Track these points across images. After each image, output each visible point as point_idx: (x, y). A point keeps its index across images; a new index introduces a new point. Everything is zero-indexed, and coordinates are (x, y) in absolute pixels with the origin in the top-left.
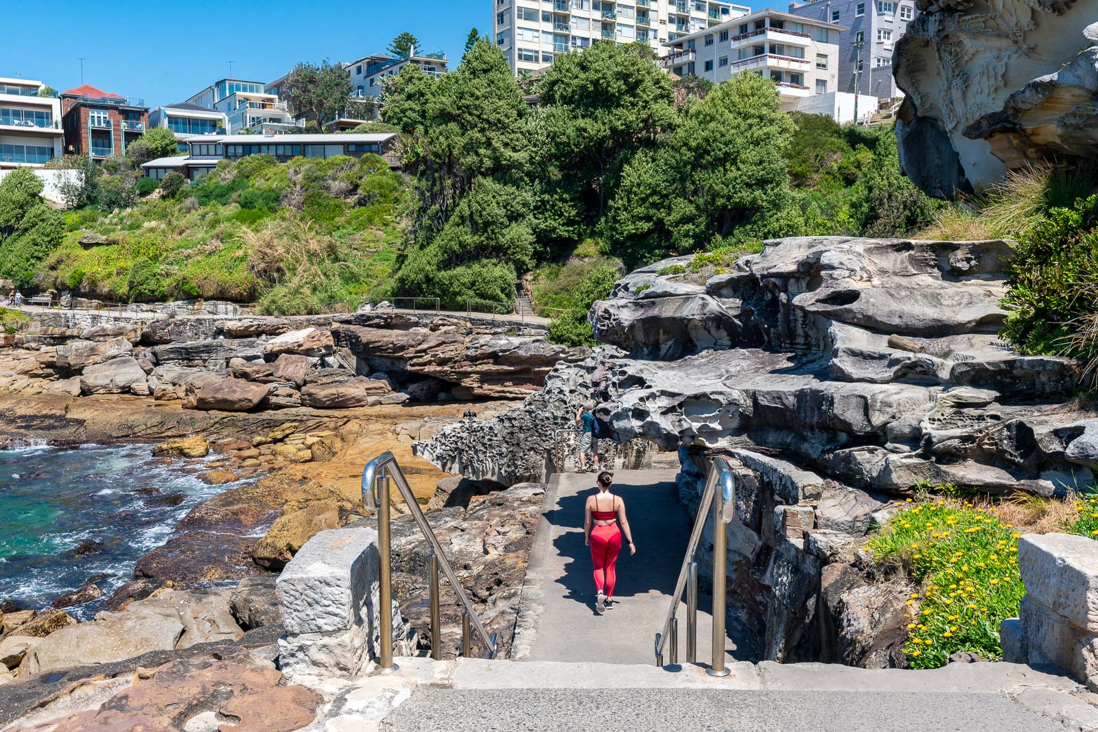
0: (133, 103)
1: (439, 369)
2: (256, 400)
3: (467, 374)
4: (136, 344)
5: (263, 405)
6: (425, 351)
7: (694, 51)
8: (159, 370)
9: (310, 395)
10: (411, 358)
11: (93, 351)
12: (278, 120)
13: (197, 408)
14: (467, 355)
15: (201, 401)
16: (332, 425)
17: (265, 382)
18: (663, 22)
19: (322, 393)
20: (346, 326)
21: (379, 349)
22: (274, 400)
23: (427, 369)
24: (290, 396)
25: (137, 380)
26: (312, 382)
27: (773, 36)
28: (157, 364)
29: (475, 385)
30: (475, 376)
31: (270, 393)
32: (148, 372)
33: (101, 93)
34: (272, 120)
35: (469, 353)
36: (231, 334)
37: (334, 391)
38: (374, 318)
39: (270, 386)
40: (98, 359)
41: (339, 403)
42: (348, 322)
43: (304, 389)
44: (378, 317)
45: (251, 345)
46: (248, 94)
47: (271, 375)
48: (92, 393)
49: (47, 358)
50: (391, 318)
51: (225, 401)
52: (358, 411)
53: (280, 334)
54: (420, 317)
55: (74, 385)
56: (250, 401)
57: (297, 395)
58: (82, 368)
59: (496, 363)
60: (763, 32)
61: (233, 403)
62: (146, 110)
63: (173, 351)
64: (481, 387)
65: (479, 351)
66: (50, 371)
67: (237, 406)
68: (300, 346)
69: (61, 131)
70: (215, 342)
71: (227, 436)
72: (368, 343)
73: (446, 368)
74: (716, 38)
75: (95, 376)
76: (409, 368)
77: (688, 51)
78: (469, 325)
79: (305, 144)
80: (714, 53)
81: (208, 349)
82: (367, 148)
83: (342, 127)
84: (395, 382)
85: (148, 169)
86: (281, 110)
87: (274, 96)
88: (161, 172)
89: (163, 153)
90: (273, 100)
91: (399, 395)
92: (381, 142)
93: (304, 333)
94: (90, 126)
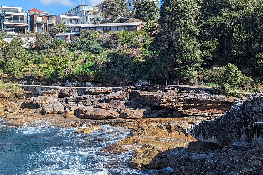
1: (170, 105)
4: (59, 97)
6: (164, 98)
8: (69, 106)
17: (108, 110)
19: (128, 113)
22: (111, 116)
23: (166, 105)
25: (61, 109)
26: (123, 109)
28: (67, 103)
32: (64, 106)
35: (181, 99)
36: (92, 93)
37: (132, 112)
38: (143, 87)
42: (133, 89)
43: (121, 112)
47: (109, 107)
48: (46, 113)
49: (30, 102)
50: (149, 87)
51: (95, 116)
53: (109, 93)
54: (160, 87)
56: (104, 116)
57: (118, 114)
58: (42, 105)
61: (98, 116)
64: (185, 112)
65: (184, 99)
68: (118, 97)
70: (87, 96)
73: (173, 105)
78: (179, 89)
79: (111, 27)
81: (85, 98)
82: (132, 27)
83: (121, 21)
84: (152, 110)
85: (57, 36)
86: (100, 15)
87: (97, 10)
88: (62, 38)
89: (62, 31)
90: (97, 12)
91: (155, 114)
92: (138, 25)
93: (119, 92)
94: (37, 22)
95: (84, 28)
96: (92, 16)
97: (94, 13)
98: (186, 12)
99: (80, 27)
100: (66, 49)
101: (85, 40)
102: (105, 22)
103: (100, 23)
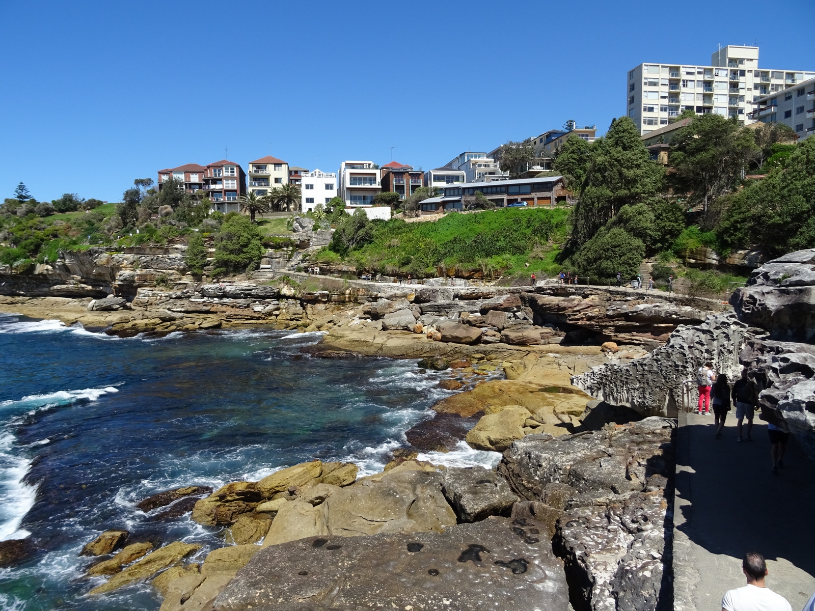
0: (416, 169)
1: (588, 323)
2: (474, 337)
3: (606, 327)
4: (411, 302)
5: (478, 341)
6: (578, 311)
7: (776, 105)
8: (423, 318)
9: (506, 336)
10: (569, 315)
11: (390, 306)
12: (494, 173)
13: (441, 341)
14: (607, 315)
15: (443, 337)
16: (519, 356)
17: (480, 327)
18: (750, 89)
19: (513, 335)
20: (529, 294)
21: (550, 309)
22: (485, 338)
23: (580, 323)
24: (494, 336)
25: (411, 323)
26: (508, 328)
28: (422, 314)
29: (612, 334)
30: (612, 328)
31: (483, 334)
32: (417, 319)
33: (400, 165)
34: (490, 173)
35: (609, 313)
36: (462, 298)
37: (520, 334)
38: (546, 289)
39: (483, 329)
40: (391, 310)
41: (523, 343)
42: (531, 291)
43: (503, 332)
44: (549, 289)
45: (473, 304)
46: (477, 159)
47: (484, 322)
48: (388, 329)
49: (367, 309)
50: (557, 289)
51: (457, 337)
52: (535, 348)
53: (490, 298)
54: (577, 289)
55: (379, 324)
56: (471, 338)
57: (498, 335)
58: (384, 315)
59: (626, 320)
61: (462, 339)
62: (423, 172)
63: (431, 306)
64: (616, 336)
65: (616, 312)
66: (368, 316)
67: (463, 341)
68: (501, 305)
69: (380, 187)
70: (453, 302)
71: (457, 358)
72: (543, 305)
73: (593, 323)
74: (794, 95)
75: (389, 320)
76: (568, 322)
77: (771, 106)
78: (609, 295)
79: (508, 185)
80: (793, 105)
81: (449, 306)
82: (545, 186)
83: (530, 175)
86: (495, 167)
87: (491, 159)
88: (429, 206)
90: (491, 162)
92: (554, 182)
93: (505, 297)
94: (394, 183)
97: (487, 164)
103: (493, 180)
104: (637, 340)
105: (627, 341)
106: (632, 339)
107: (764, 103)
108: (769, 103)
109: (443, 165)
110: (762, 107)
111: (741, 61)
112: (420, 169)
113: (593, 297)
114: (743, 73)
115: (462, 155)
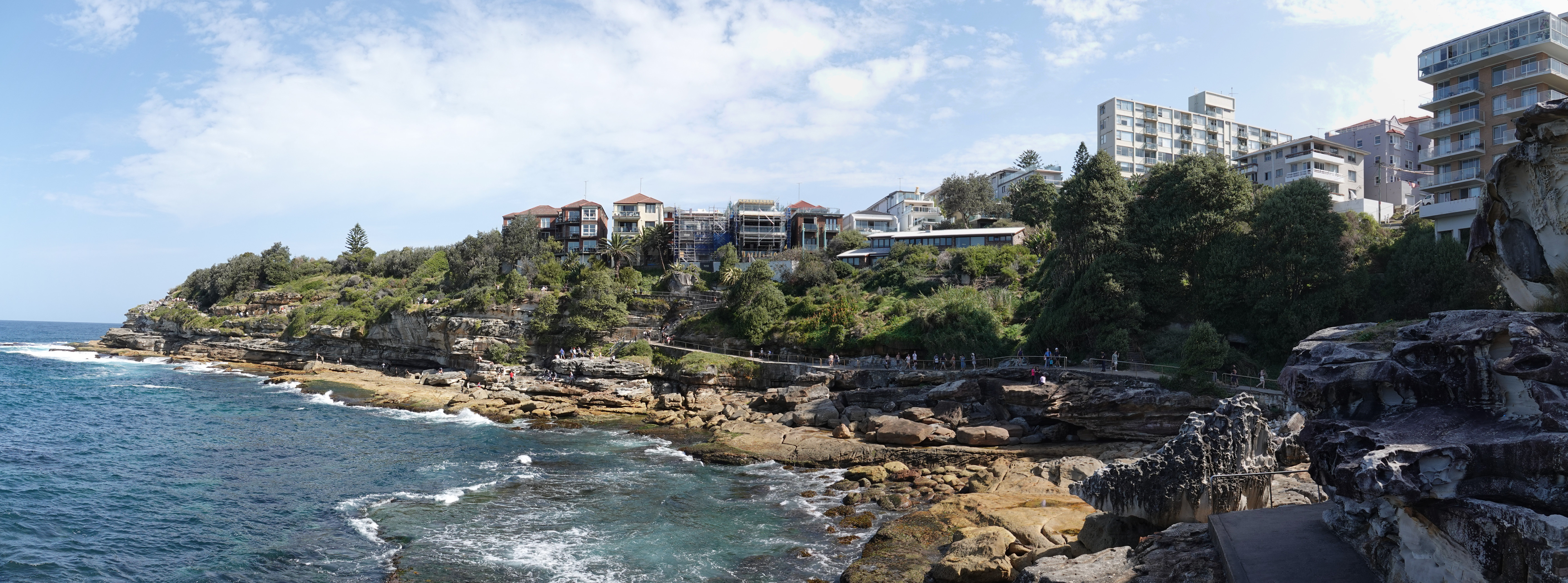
0: (831, 212)
2: (923, 438)
4: (832, 390)
5: (927, 442)
9: (962, 434)
10: (1044, 406)
11: (803, 394)
12: (933, 222)
15: (879, 436)
16: (983, 460)
17: (929, 423)
18: (1228, 143)
19: (973, 433)
20: (990, 379)
21: (1018, 398)
22: (936, 438)
23: (1057, 415)
24: (947, 434)
25: (832, 417)
26: (964, 424)
27: (1317, 156)
28: (846, 405)
29: (1098, 429)
30: (1097, 421)
31: (933, 432)
32: (840, 412)
34: (930, 220)
35: (1092, 402)
36: (901, 384)
37: (982, 432)
39: (933, 426)
40: (805, 399)
43: (958, 429)
44: (1015, 373)
45: (916, 393)
46: (913, 201)
47: (932, 417)
48: (801, 426)
51: (898, 437)
53: (938, 384)
55: (788, 418)
56: (918, 438)
57: (952, 433)
58: (795, 406)
59: (1114, 410)
60: (1310, 152)
62: (842, 215)
63: (858, 395)
64: (1103, 431)
65: (1101, 401)
67: (907, 442)
68: (953, 394)
69: (785, 234)
70: (889, 390)
72: (1010, 392)
73: (1073, 414)
74: (1272, 156)
75: (803, 413)
77: (1250, 165)
78: (1091, 379)
79: (955, 237)
80: (1271, 166)
81: (884, 395)
82: (1003, 238)
83: (982, 224)
84: (1030, 425)
85: (842, 258)
86: (936, 212)
87: (931, 201)
88: (851, 261)
89: (852, 247)
90: (930, 205)
91: (1035, 436)
92: (1014, 234)
93: (958, 384)
94: (804, 229)
95: (898, 239)
96: (920, 215)
97: (925, 208)
98: (1109, 208)
99: (889, 238)
100: (858, 286)
101: (896, 264)
102: (945, 226)
103: (934, 229)
104: (1128, 435)
105: (1116, 437)
106: (1121, 434)
107: (1245, 160)
108: (1250, 161)
109: (865, 208)
110: (1243, 164)
111: (1220, 110)
112: (839, 211)
113: (1072, 382)
114: (1222, 124)
115: (891, 196)
